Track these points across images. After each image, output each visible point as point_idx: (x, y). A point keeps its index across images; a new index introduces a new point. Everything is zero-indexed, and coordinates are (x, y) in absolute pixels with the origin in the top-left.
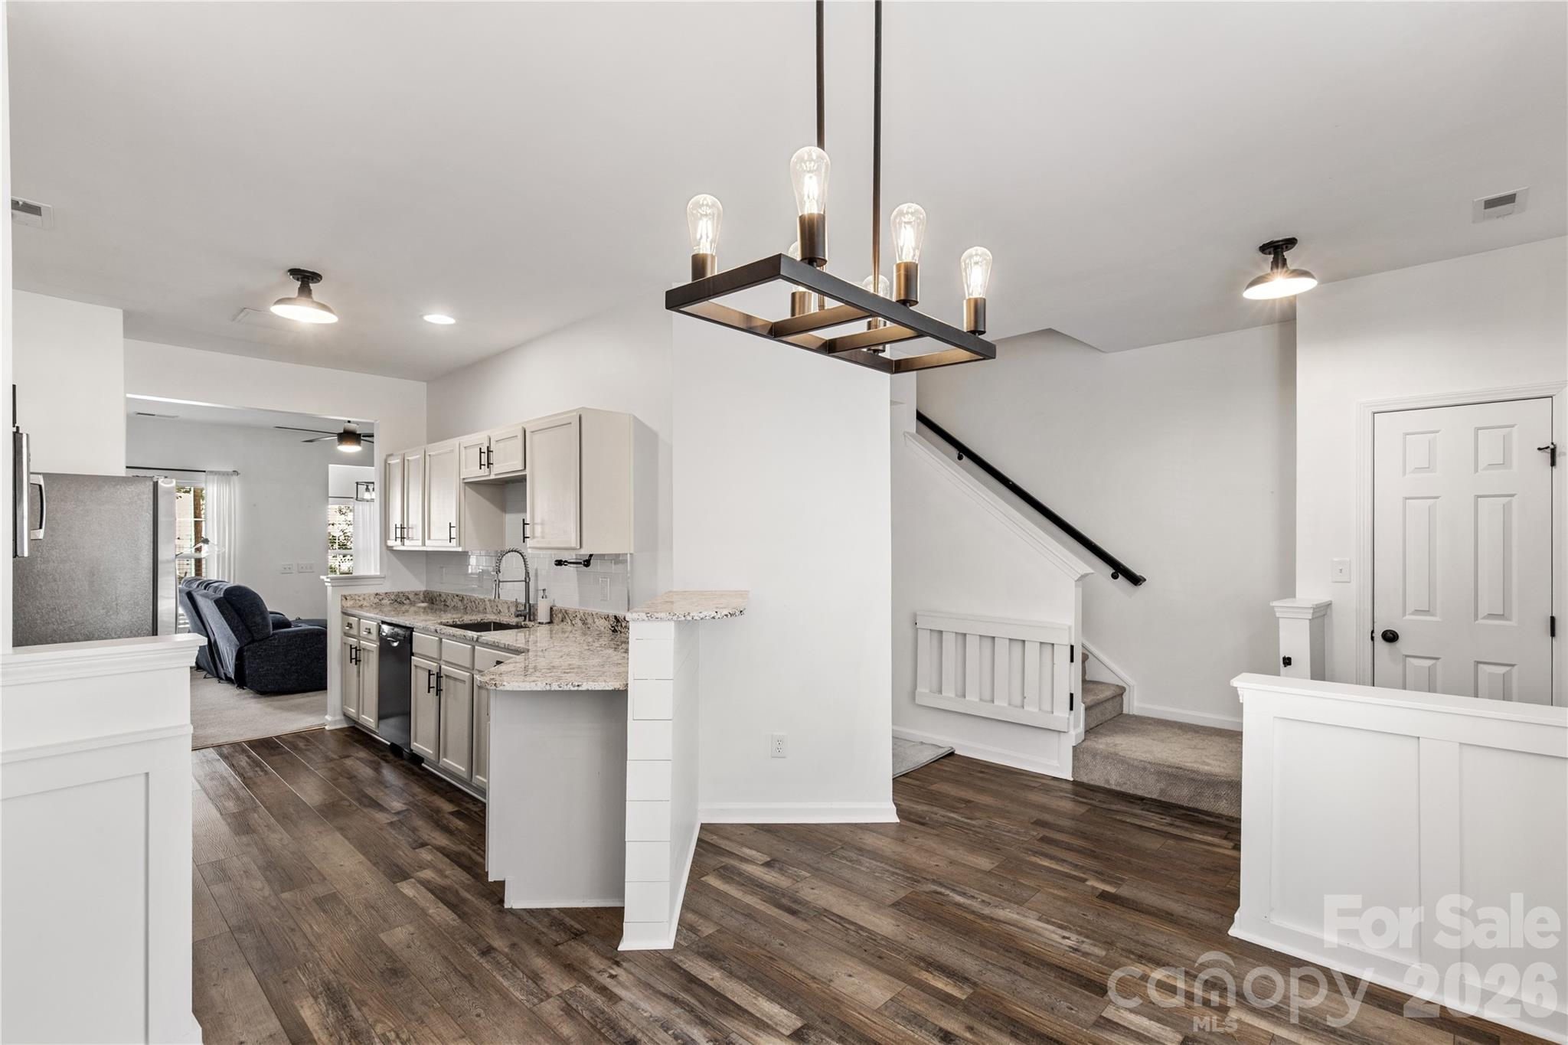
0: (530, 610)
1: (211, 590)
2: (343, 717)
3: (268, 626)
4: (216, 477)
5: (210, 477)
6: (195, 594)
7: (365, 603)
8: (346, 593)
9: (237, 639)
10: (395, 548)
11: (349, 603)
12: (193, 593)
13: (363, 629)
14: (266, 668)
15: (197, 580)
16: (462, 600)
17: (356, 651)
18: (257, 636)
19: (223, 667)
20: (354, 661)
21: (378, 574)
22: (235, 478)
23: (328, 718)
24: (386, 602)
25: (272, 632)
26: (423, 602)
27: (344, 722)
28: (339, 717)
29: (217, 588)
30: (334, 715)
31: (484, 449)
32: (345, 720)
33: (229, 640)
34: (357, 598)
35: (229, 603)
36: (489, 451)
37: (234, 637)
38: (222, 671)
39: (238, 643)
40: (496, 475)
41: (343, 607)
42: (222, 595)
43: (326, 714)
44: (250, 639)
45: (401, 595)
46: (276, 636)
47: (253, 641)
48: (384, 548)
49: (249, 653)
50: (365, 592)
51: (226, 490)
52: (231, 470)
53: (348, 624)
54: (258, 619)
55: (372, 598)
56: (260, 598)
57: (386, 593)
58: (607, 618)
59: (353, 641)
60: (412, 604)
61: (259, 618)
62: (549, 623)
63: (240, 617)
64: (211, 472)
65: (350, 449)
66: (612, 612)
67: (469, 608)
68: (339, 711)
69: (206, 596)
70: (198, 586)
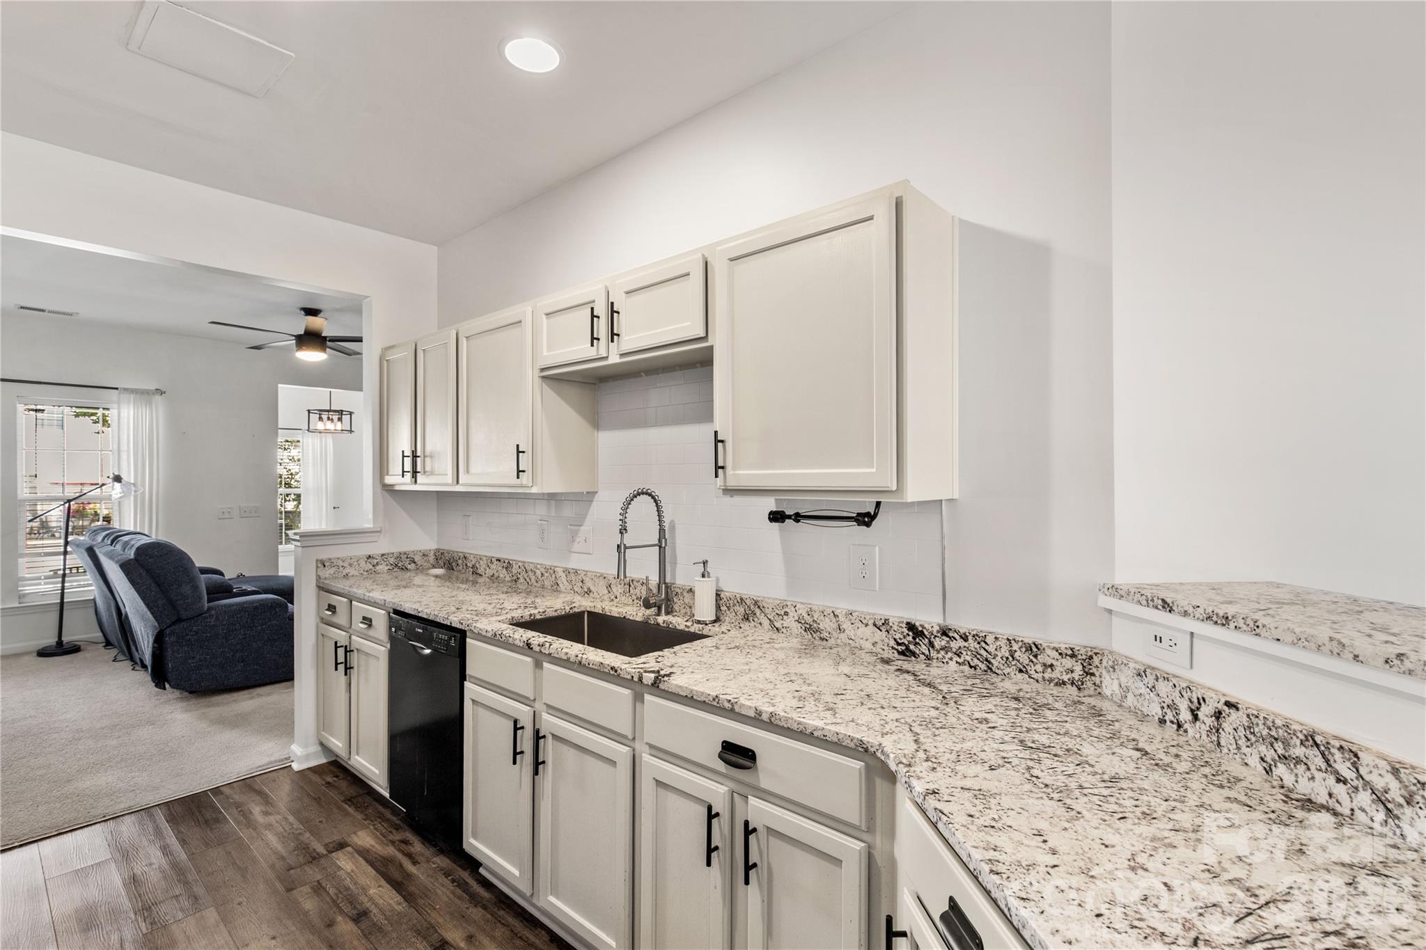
0: (667, 593)
1: (119, 547)
2: (319, 748)
3: (200, 598)
4: (132, 396)
5: (125, 396)
6: (97, 551)
7: (352, 572)
8: (323, 556)
9: (155, 617)
10: (397, 488)
11: (327, 573)
12: (95, 548)
13: (357, 618)
14: (198, 657)
15: (104, 529)
16: (508, 566)
17: (346, 652)
18: (184, 615)
19: (137, 651)
20: (341, 667)
21: (371, 526)
22: (158, 398)
23: (296, 749)
24: (383, 568)
25: (206, 605)
26: (434, 567)
27: (322, 754)
28: (315, 748)
29: (126, 544)
30: (306, 746)
31: (601, 310)
32: (323, 750)
33: (143, 617)
34: (341, 563)
35: (142, 566)
36: (613, 312)
37: (151, 616)
38: (137, 656)
39: (156, 624)
40: (622, 355)
41: (318, 578)
42: (132, 556)
43: (293, 742)
44: (174, 618)
45: (404, 557)
46: (213, 612)
47: (179, 620)
48: (379, 487)
49: (173, 639)
50: (351, 554)
51: (145, 413)
52: (153, 387)
53: (329, 605)
54: (186, 589)
55: (362, 563)
56: (189, 558)
57: (383, 555)
58: (883, 625)
59: (341, 636)
60: (420, 569)
61: (188, 587)
62: (715, 621)
63: (159, 585)
64: (125, 389)
65: (312, 357)
66: (898, 614)
67: (522, 580)
68: (313, 740)
69: (111, 556)
70: (103, 539)
